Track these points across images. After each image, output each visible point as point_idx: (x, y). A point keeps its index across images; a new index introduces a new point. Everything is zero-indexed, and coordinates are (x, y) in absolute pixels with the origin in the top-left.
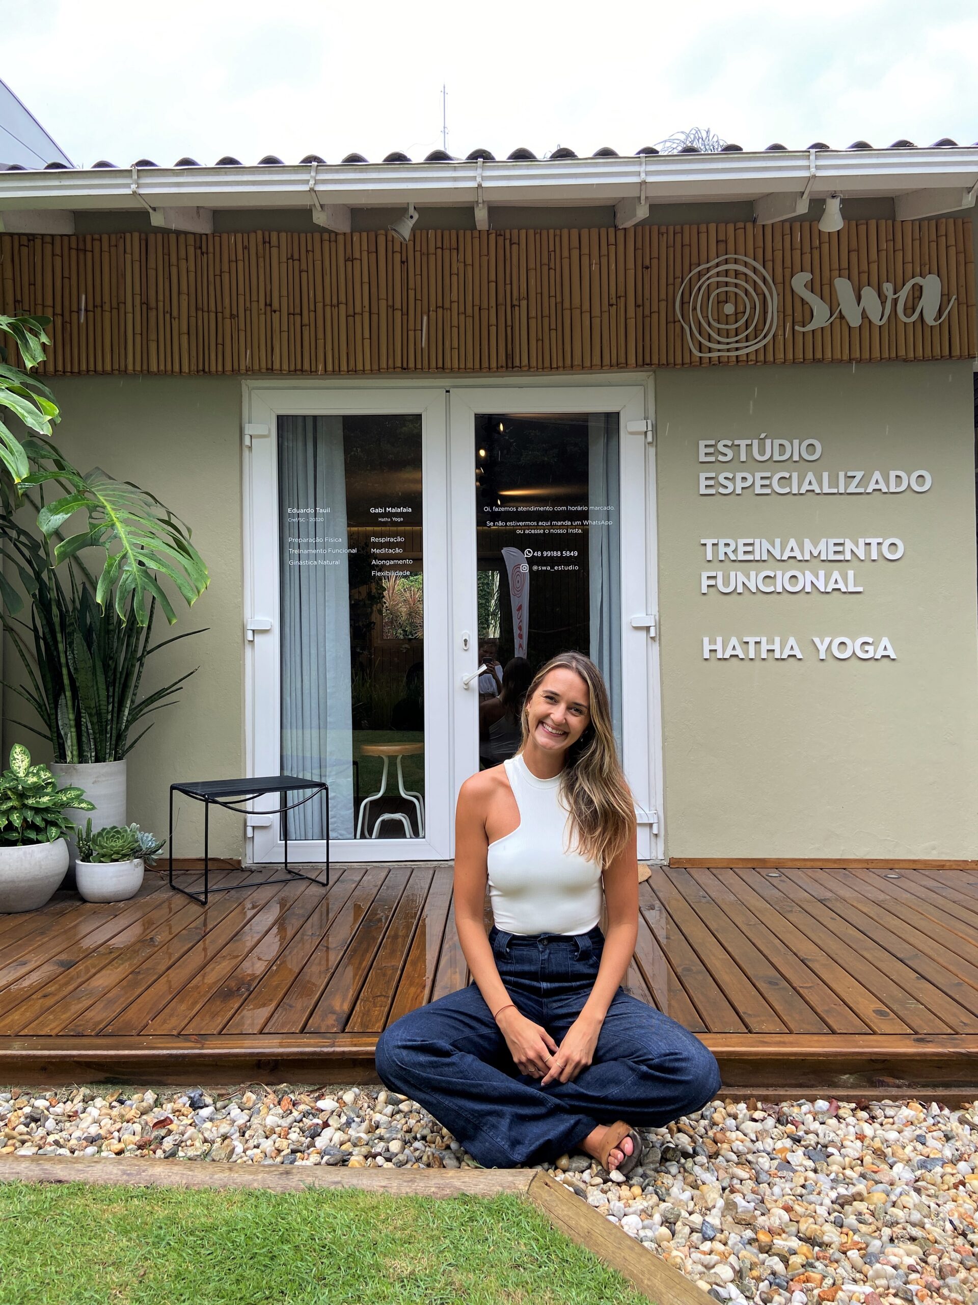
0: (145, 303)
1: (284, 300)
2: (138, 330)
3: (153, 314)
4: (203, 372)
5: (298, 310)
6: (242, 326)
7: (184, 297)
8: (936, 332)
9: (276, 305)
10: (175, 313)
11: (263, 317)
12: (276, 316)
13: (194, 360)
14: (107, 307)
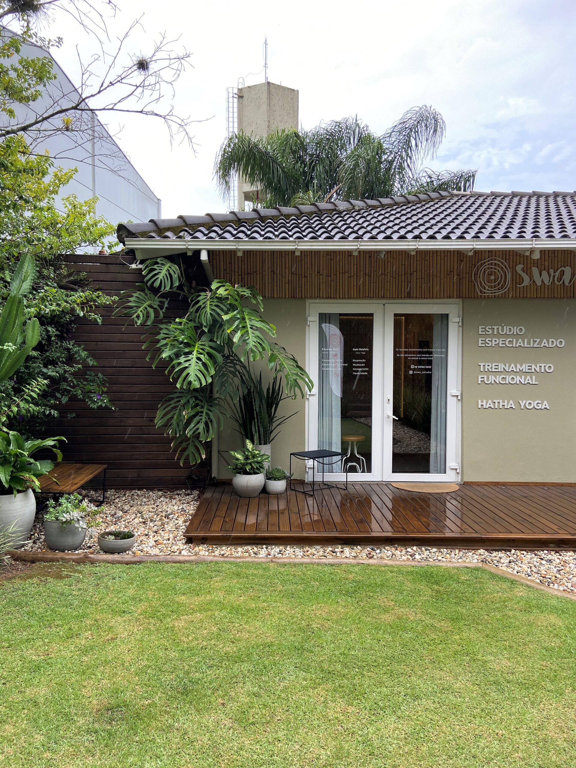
0: (273, 271)
1: (325, 271)
2: (270, 282)
3: (275, 275)
4: (294, 297)
5: (330, 275)
6: (309, 281)
7: (287, 269)
8: (569, 288)
9: (321, 273)
10: (284, 275)
11: (316, 277)
12: (321, 277)
13: (290, 293)
14: (258, 273)
